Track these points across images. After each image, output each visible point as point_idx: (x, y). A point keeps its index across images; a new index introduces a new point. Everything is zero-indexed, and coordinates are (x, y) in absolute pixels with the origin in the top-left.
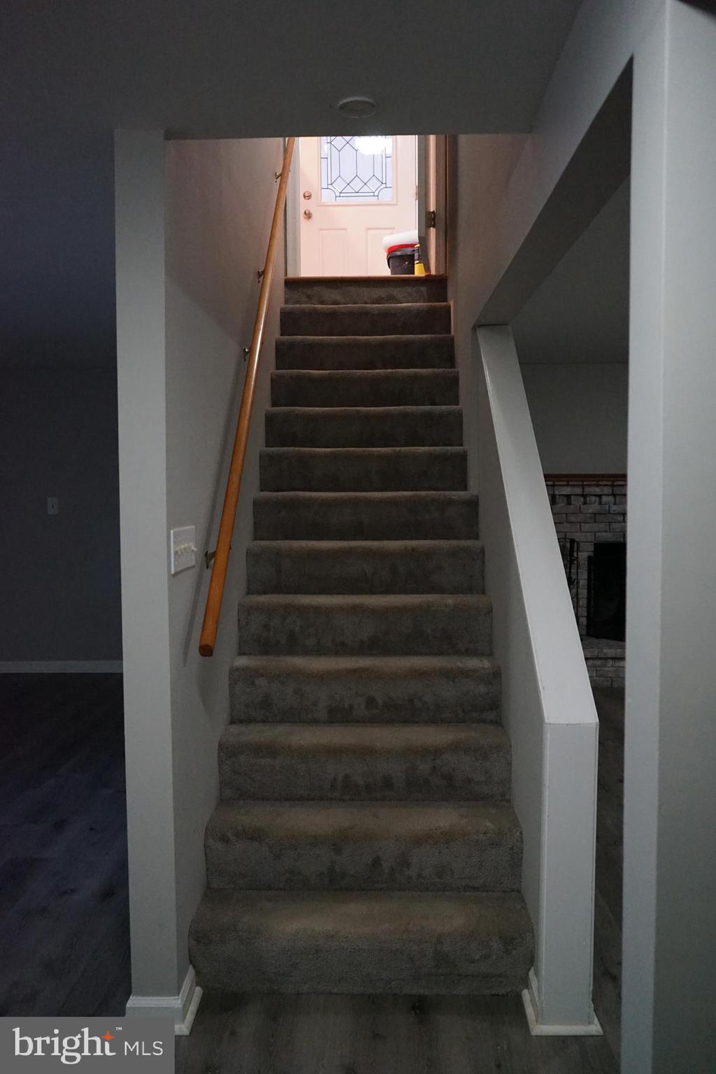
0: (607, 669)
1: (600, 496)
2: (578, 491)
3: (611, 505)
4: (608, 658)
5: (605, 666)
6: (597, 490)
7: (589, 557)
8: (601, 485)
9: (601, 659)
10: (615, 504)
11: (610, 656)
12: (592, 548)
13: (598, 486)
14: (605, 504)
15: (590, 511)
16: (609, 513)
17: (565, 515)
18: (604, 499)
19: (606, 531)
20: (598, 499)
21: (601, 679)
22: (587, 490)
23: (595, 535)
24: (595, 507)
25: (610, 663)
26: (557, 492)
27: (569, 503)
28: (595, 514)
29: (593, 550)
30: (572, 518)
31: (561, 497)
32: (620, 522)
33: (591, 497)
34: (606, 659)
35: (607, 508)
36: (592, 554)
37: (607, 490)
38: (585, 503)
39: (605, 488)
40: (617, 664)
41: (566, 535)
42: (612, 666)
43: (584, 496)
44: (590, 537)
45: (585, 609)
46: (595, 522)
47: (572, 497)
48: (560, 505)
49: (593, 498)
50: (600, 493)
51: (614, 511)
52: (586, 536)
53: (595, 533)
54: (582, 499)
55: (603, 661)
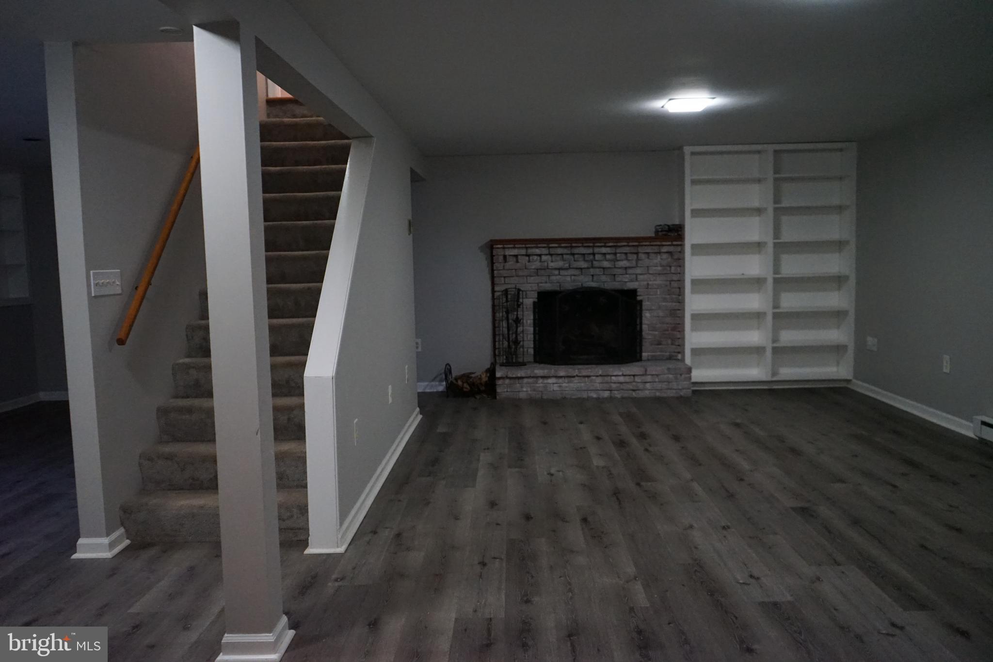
0: (538, 385)
1: (540, 255)
2: (523, 252)
3: (549, 262)
4: (538, 377)
5: (537, 383)
6: (538, 251)
7: (534, 303)
8: (540, 247)
9: (533, 377)
10: (552, 262)
11: (539, 375)
12: (536, 295)
13: (537, 247)
14: (545, 262)
15: (533, 267)
16: (548, 269)
17: (514, 271)
18: (544, 258)
19: (546, 283)
20: (539, 258)
21: (534, 392)
22: (530, 251)
23: (538, 285)
24: (536, 264)
25: (540, 381)
26: (507, 254)
27: (517, 262)
28: (537, 269)
29: (537, 297)
30: (520, 273)
31: (511, 257)
32: (557, 275)
33: (534, 257)
34: (537, 377)
35: (546, 263)
36: (536, 300)
37: (545, 251)
38: (529, 261)
39: (543, 249)
40: (546, 381)
41: (516, 286)
42: (542, 383)
43: (528, 256)
44: (535, 287)
45: (532, 342)
46: (538, 276)
47: (519, 257)
48: (510, 263)
49: (535, 258)
50: (539, 253)
51: (552, 266)
52: (531, 287)
53: (538, 283)
54: (527, 258)
55: (535, 379)
